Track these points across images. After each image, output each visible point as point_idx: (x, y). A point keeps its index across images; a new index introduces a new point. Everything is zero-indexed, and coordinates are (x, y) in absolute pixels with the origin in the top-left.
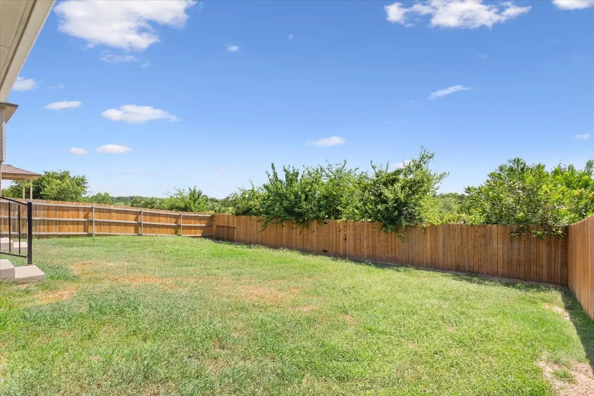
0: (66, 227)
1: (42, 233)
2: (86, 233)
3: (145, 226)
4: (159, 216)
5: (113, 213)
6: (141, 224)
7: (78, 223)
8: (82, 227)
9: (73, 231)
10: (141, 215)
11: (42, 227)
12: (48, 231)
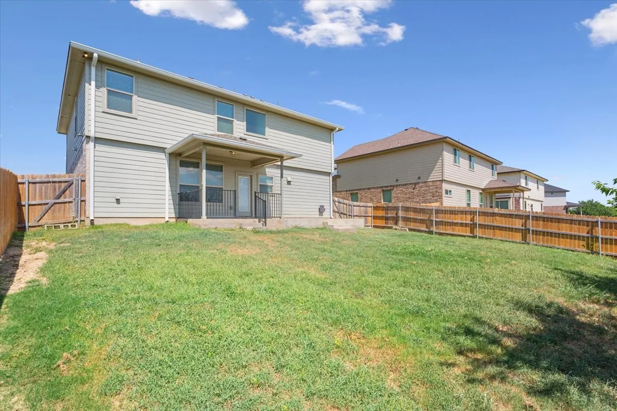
0: (457, 228)
1: (442, 231)
2: (472, 235)
3: (536, 233)
4: (559, 222)
5: (497, 217)
6: (529, 230)
7: (466, 225)
8: (468, 229)
9: (462, 232)
10: (529, 219)
11: (441, 226)
12: (446, 230)
